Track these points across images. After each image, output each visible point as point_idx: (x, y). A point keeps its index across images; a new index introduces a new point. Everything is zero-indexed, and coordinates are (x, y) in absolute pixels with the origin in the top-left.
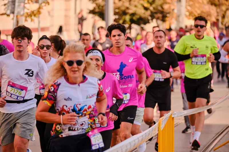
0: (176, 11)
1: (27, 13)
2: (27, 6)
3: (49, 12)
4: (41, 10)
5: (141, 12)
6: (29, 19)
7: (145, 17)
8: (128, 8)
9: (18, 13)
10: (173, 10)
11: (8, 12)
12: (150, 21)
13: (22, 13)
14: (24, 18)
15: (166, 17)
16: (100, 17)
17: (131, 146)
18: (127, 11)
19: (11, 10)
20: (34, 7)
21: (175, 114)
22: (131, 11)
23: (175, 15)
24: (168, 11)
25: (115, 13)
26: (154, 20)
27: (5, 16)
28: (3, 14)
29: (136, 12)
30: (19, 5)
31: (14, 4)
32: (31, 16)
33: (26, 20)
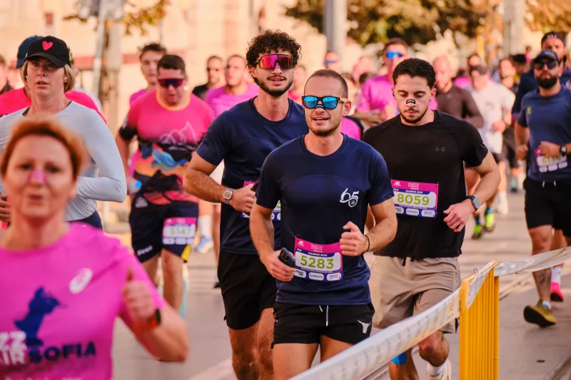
0: (501, 10)
1: (131, 16)
3: (185, 13)
4: (167, 8)
5: (415, 13)
6: (135, 30)
7: (425, 26)
8: (381, 3)
9: (110, 14)
10: (494, 8)
11: (84, 12)
12: (438, 35)
13: (118, 14)
14: (121, 28)
15: (478, 24)
16: (313, 26)
17: (389, 349)
18: (380, 10)
21: (501, 268)
22: (389, 11)
23: (499, 21)
24: (482, 11)
25: (351, 16)
26: (448, 33)
27: (75, 22)
28: (70, 18)
29: (401, 12)
32: (141, 23)
33: (128, 32)
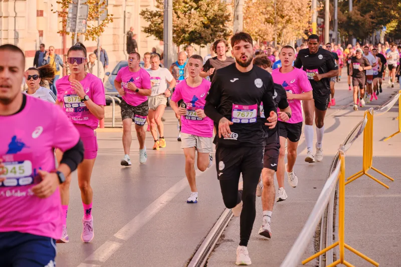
2: (89, 23)
8: (187, 26)
9: (80, 30)
11: (69, 30)
13: (83, 30)
19: (71, 27)
25: (174, 32)
29: (195, 30)
30: (80, 22)
31: (75, 21)
32: (93, 34)
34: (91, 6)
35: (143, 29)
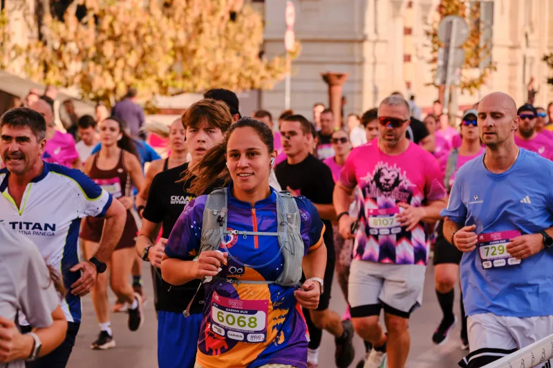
1: (464, 83)
2: (465, 72)
4: (485, 79)
6: (466, 91)
9: (452, 82)
11: (438, 82)
13: (457, 82)
14: (459, 90)
19: (442, 79)
20: (474, 74)
28: (428, 85)
30: (454, 72)
31: (446, 71)
32: (470, 87)
33: (462, 93)
34: (468, 50)
35: (546, 81)
